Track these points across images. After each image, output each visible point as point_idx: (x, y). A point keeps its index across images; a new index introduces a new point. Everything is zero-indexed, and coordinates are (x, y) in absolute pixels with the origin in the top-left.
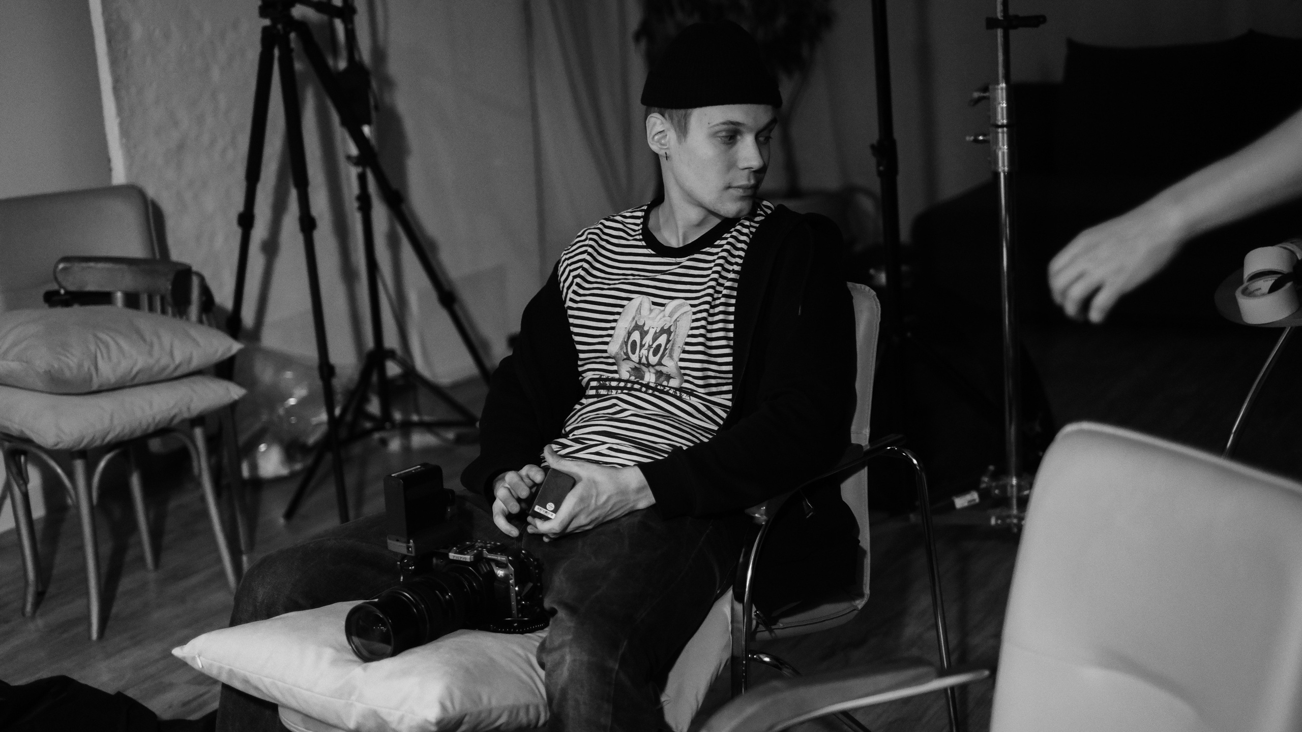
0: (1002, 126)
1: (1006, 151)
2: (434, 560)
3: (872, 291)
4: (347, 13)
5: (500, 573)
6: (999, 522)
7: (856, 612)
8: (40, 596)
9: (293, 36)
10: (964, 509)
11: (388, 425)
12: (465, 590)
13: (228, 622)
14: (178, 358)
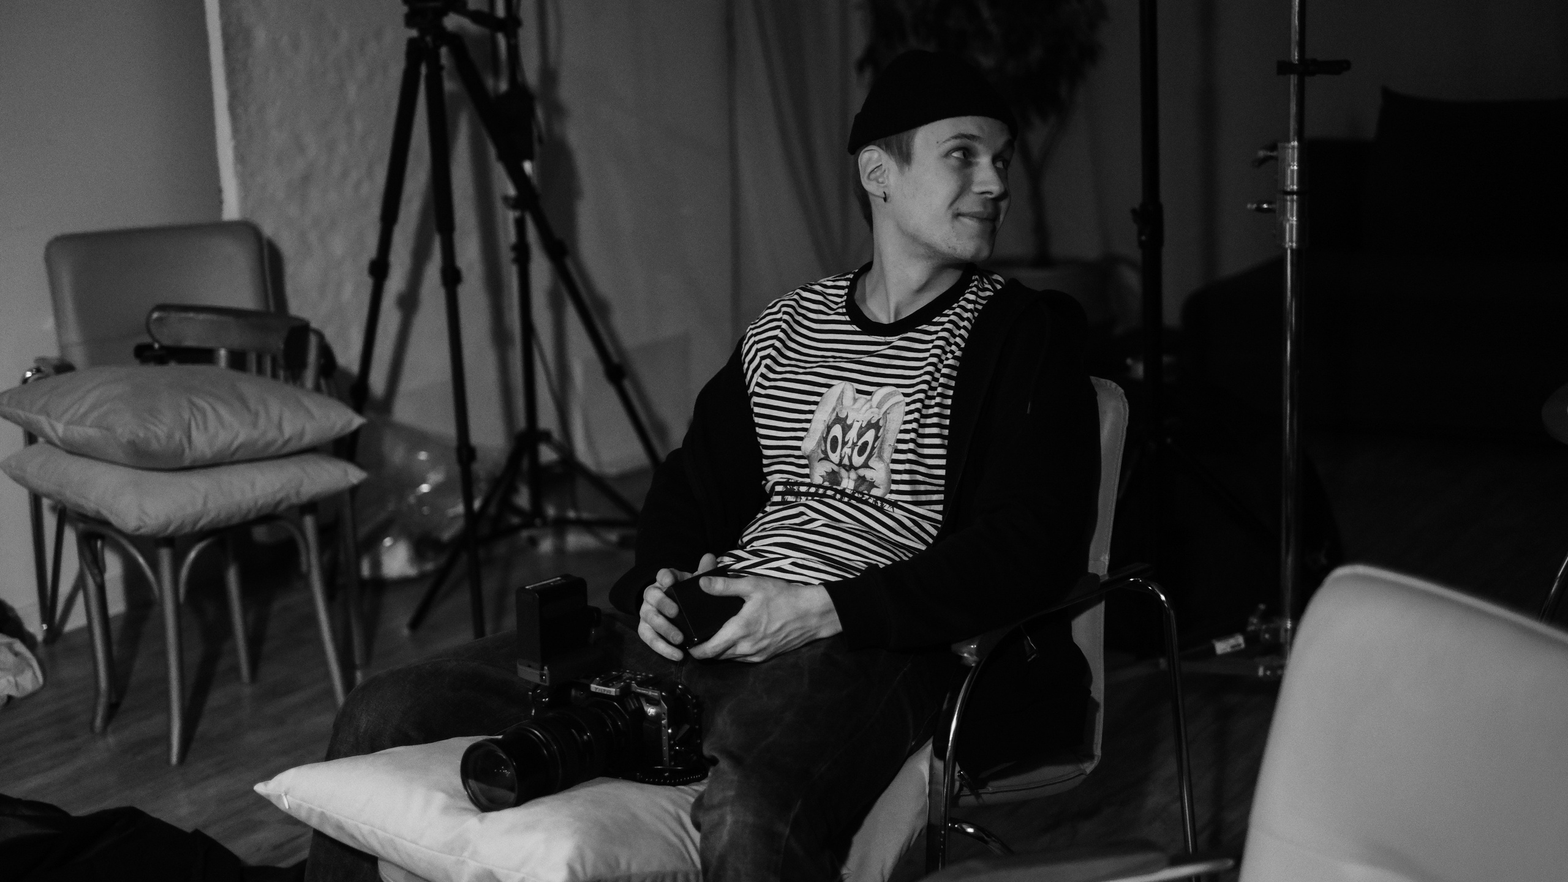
0: (1292, 193)
1: (1295, 223)
2: (573, 692)
3: (1119, 388)
4: (511, 25)
5: (651, 711)
6: (1268, 673)
7: (1083, 777)
8: (113, 709)
9: (444, 51)
10: (1226, 656)
11: (538, 521)
12: (608, 730)
13: (324, 754)
14: (288, 430)
